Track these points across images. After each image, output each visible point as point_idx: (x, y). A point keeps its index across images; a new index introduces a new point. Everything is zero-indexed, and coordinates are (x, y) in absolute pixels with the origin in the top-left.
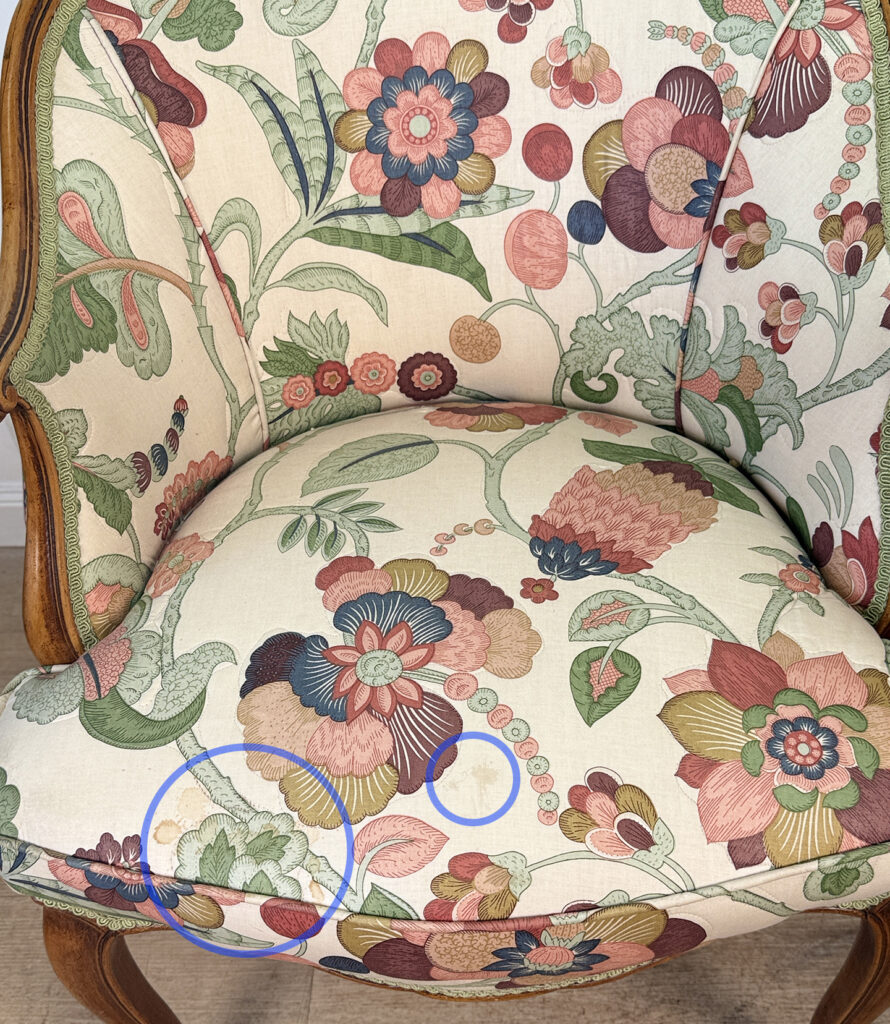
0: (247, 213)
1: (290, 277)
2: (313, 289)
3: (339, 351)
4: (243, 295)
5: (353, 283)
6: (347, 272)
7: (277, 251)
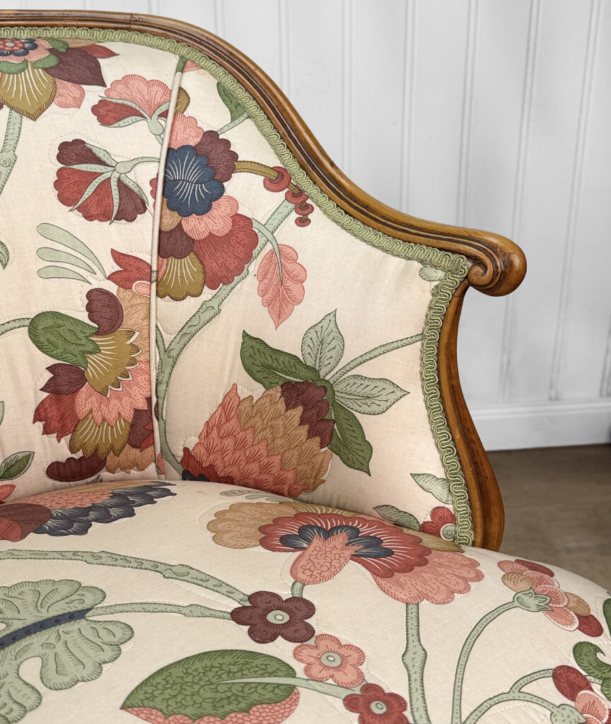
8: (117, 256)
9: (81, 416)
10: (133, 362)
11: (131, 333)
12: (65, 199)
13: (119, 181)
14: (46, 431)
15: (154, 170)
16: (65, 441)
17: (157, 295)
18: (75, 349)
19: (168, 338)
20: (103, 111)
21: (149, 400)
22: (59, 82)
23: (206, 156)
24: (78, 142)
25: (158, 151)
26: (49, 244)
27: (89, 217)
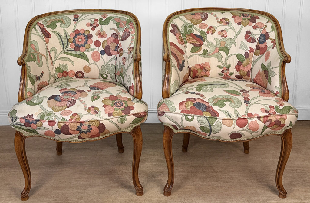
8: (250, 48)
9: (241, 69)
10: (249, 63)
11: (249, 59)
12: (246, 39)
13: (253, 37)
14: (236, 70)
15: (258, 37)
16: (238, 72)
17: (254, 54)
18: (242, 60)
19: (254, 61)
20: (254, 27)
21: (250, 70)
22: (250, 22)
23: (265, 36)
24: (249, 31)
25: (260, 34)
26: (242, 44)
27: (248, 42)
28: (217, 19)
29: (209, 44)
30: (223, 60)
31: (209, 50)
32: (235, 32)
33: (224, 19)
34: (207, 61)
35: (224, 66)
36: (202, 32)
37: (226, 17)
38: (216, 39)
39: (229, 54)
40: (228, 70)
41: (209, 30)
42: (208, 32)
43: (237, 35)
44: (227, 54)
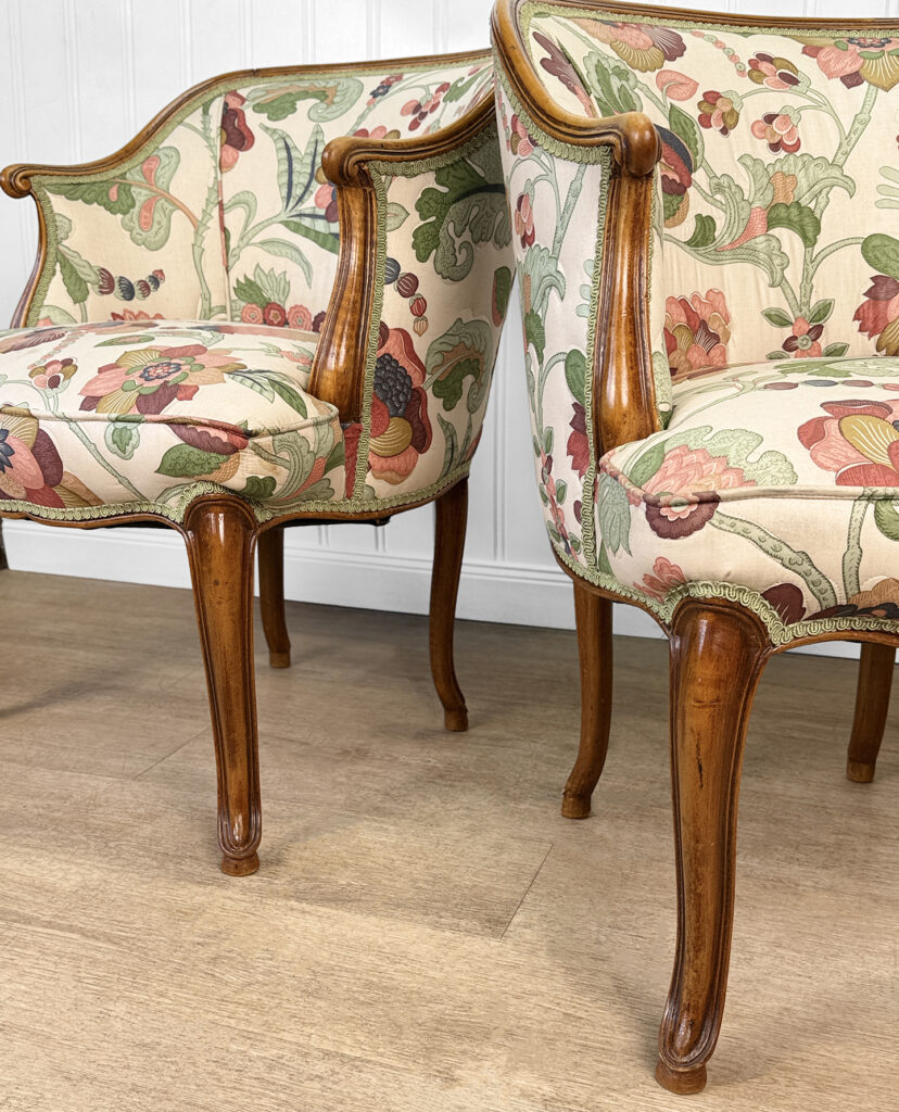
0: (251, 200)
1: (263, 243)
2: (276, 254)
3: (282, 298)
4: (233, 243)
5: (298, 257)
6: (297, 250)
7: (261, 226)
9: (890, 321)
14: (861, 330)
18: (895, 267)
26: (887, 182)
28: (733, 57)
29: (719, 188)
30: (794, 275)
31: (721, 221)
32: (838, 121)
33: (763, 57)
34: (717, 286)
35: (798, 314)
36: (674, 113)
37: (774, 53)
38: (749, 162)
39: (823, 241)
40: (817, 331)
41: (707, 110)
42: (705, 121)
43: (854, 137)
44: (809, 242)
